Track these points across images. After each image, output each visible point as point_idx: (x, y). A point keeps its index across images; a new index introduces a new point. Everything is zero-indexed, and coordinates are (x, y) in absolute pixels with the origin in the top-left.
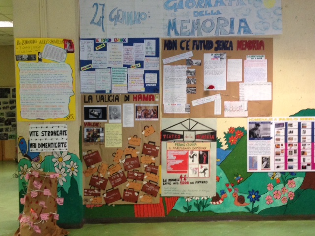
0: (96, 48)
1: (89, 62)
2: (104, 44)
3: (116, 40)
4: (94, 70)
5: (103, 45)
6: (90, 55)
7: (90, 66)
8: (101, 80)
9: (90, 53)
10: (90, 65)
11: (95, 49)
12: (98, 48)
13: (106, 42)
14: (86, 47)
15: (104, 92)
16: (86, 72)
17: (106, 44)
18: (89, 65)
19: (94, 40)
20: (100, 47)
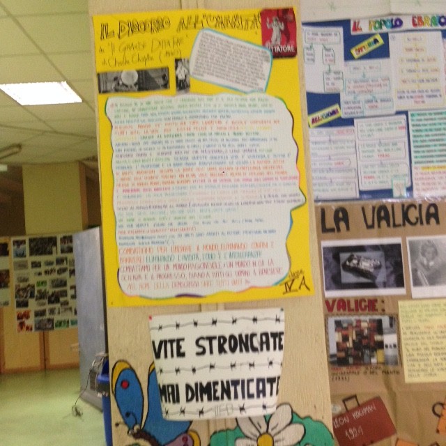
0: (354, 52)
1: (334, 98)
2: (379, 38)
3: (417, 21)
4: (349, 122)
5: (376, 41)
6: (332, 76)
7: (334, 113)
8: (376, 155)
9: (333, 68)
10: (335, 107)
11: (348, 57)
12: (359, 50)
13: (385, 29)
14: (318, 49)
15: (388, 193)
16: (325, 130)
17: (385, 36)
18: (330, 109)
19: (344, 24)
20: (366, 47)
